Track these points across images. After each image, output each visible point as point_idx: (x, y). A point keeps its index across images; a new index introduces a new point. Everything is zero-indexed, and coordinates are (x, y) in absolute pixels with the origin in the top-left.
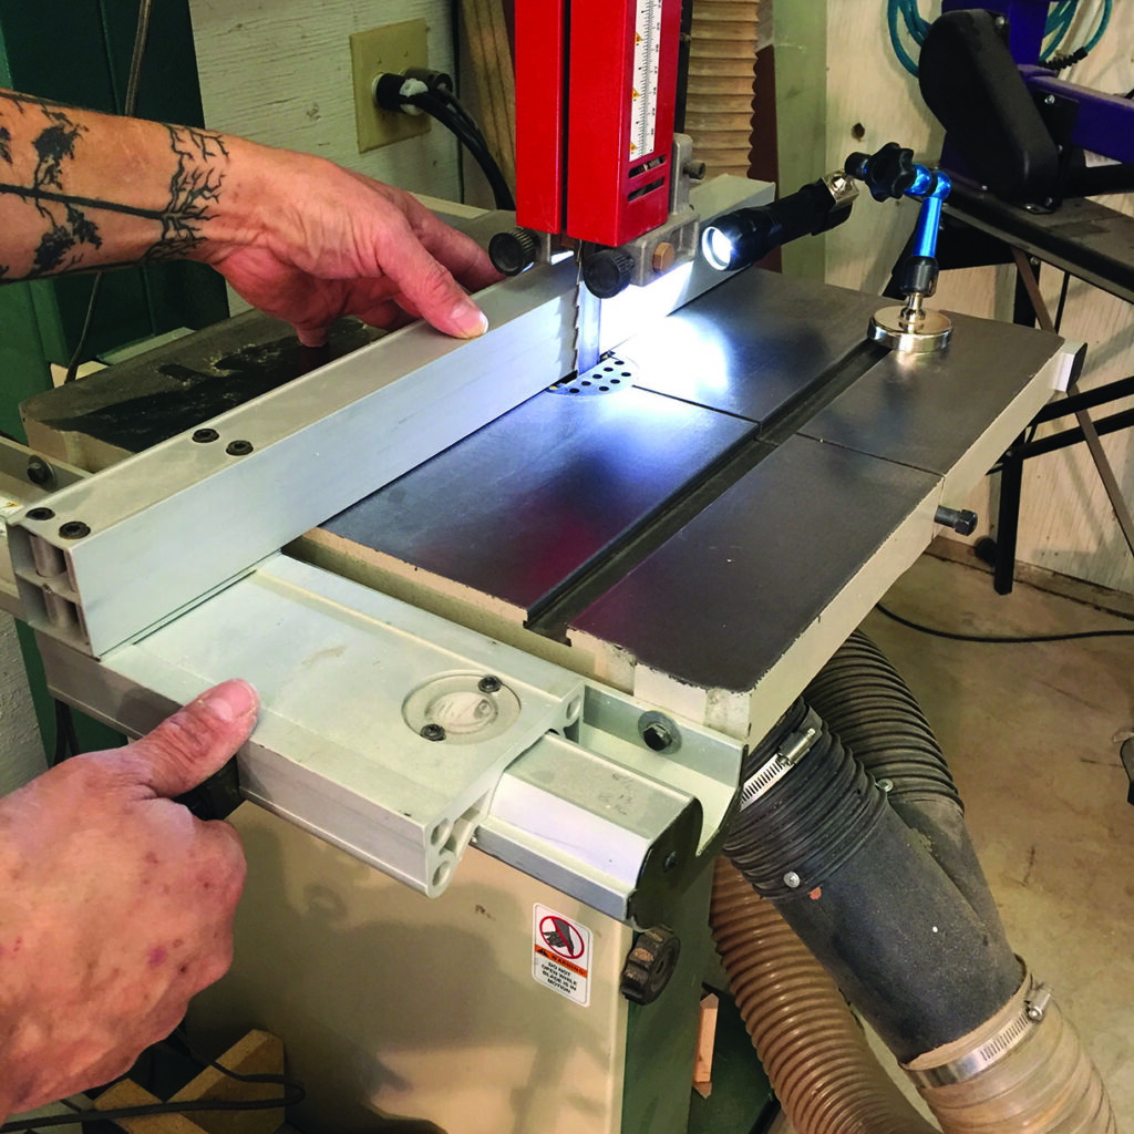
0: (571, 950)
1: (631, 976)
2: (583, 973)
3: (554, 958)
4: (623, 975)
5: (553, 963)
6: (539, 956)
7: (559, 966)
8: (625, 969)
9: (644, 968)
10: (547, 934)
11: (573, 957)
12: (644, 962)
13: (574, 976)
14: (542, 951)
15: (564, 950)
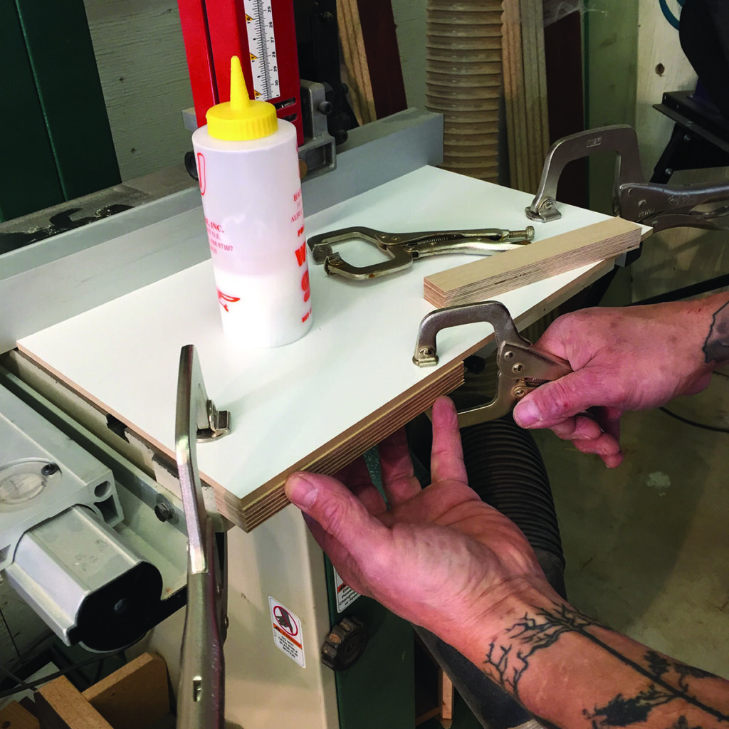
0: (291, 630)
1: (326, 652)
2: (299, 646)
3: (284, 633)
4: (322, 652)
5: (284, 637)
6: (276, 631)
7: (287, 639)
8: (323, 646)
9: (334, 648)
10: (278, 617)
11: (293, 635)
12: (334, 643)
13: (295, 647)
14: (277, 628)
15: (288, 629)
